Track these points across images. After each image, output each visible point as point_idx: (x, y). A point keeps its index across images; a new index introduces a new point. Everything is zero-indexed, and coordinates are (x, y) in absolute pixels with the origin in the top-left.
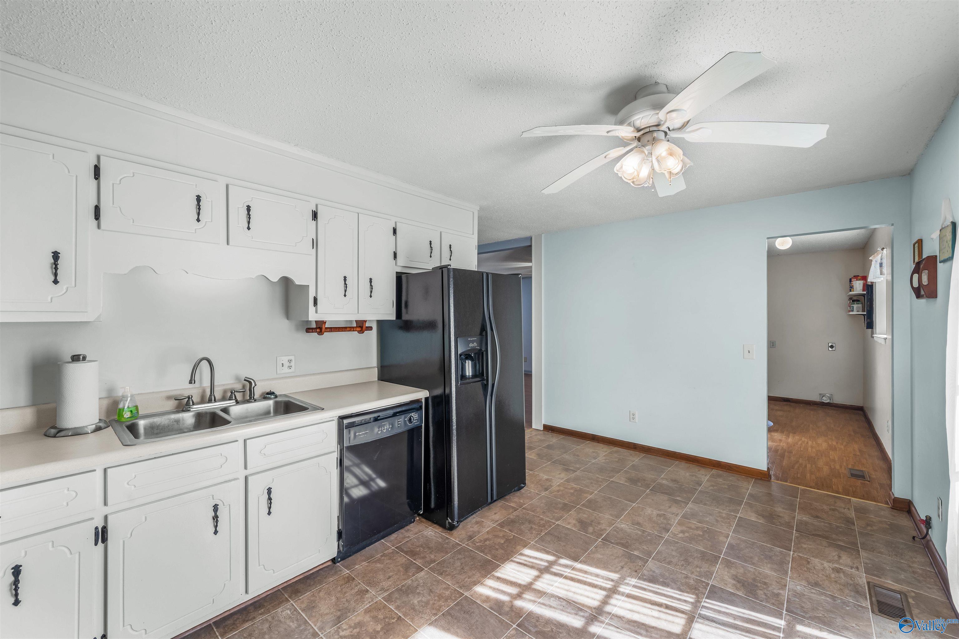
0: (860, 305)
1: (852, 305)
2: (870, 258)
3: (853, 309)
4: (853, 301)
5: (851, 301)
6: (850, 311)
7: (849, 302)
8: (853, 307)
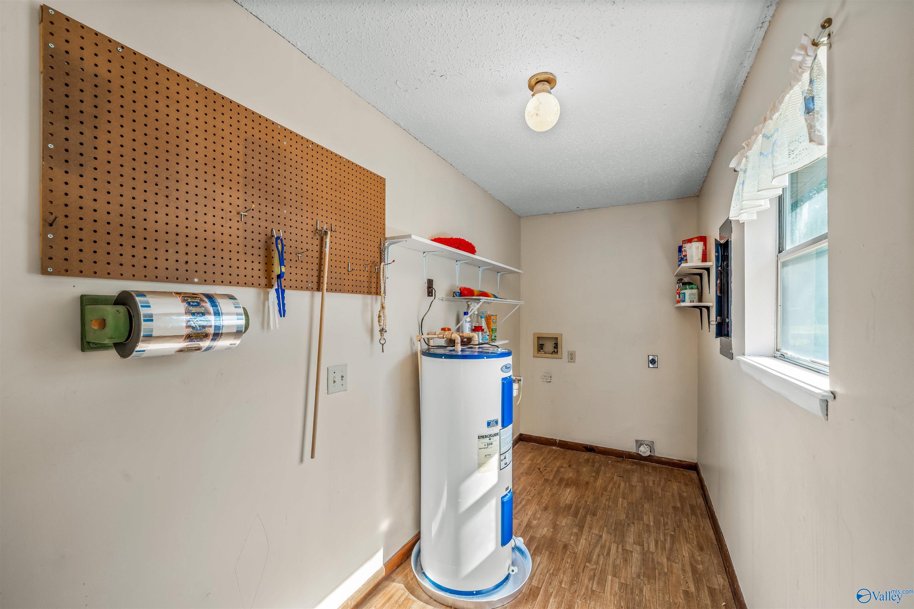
0: (695, 291)
1: (683, 292)
2: (732, 165)
3: (685, 298)
4: (684, 284)
5: (681, 284)
6: (678, 302)
7: (677, 286)
8: (684, 293)
